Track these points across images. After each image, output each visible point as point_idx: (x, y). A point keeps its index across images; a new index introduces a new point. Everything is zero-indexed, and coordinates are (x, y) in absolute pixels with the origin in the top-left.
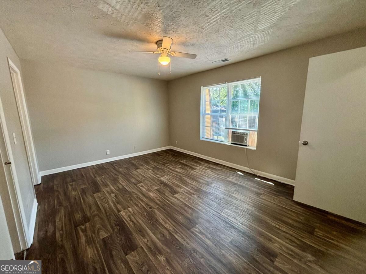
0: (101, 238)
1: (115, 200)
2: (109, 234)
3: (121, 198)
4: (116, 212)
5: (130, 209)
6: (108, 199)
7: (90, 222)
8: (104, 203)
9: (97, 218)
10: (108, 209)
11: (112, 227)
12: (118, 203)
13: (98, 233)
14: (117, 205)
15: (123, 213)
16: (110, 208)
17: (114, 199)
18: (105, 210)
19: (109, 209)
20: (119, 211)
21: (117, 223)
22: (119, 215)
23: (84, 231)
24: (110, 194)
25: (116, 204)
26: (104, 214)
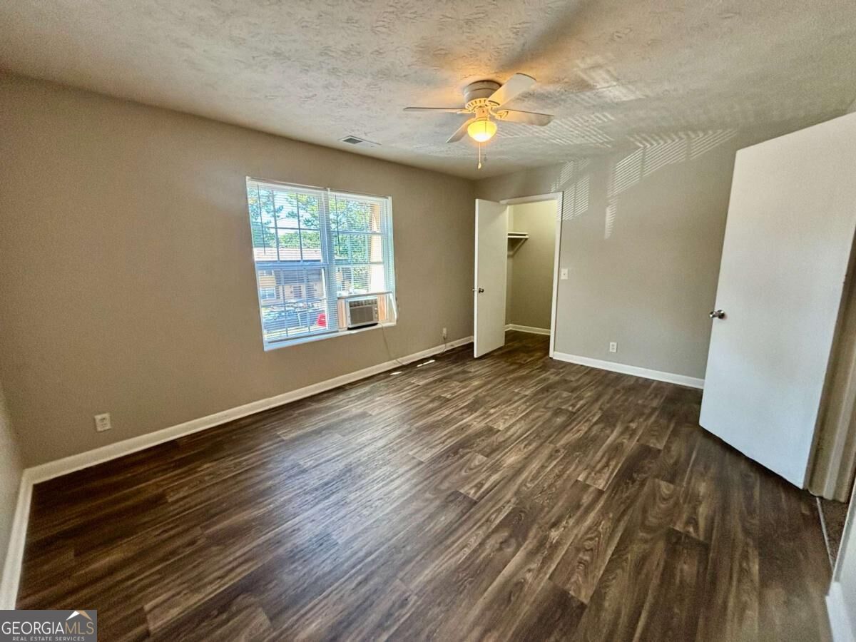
0: (672, 486)
1: (570, 517)
2: (657, 480)
3: (555, 509)
4: (605, 496)
5: (580, 478)
6: (580, 536)
7: (671, 526)
8: (599, 538)
9: (652, 520)
10: (611, 515)
11: (643, 484)
12: (578, 506)
13: (671, 496)
14: (585, 505)
15: (601, 484)
16: (604, 512)
17: (572, 521)
18: (619, 520)
19: (607, 513)
20: (600, 493)
21: (628, 481)
22: (607, 489)
23: (693, 521)
24: (554, 547)
25: (582, 508)
26: (630, 512)
